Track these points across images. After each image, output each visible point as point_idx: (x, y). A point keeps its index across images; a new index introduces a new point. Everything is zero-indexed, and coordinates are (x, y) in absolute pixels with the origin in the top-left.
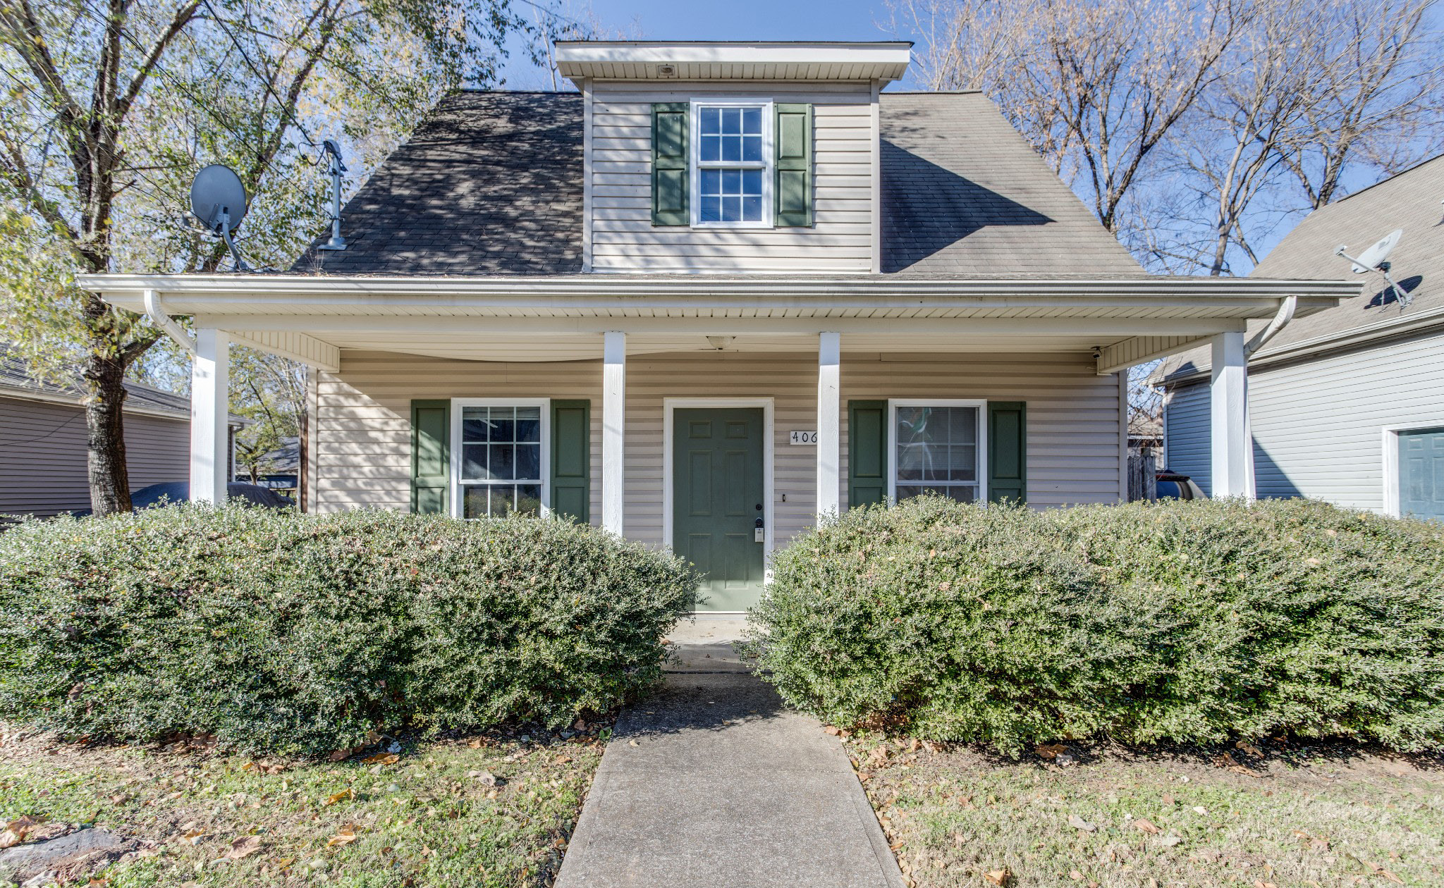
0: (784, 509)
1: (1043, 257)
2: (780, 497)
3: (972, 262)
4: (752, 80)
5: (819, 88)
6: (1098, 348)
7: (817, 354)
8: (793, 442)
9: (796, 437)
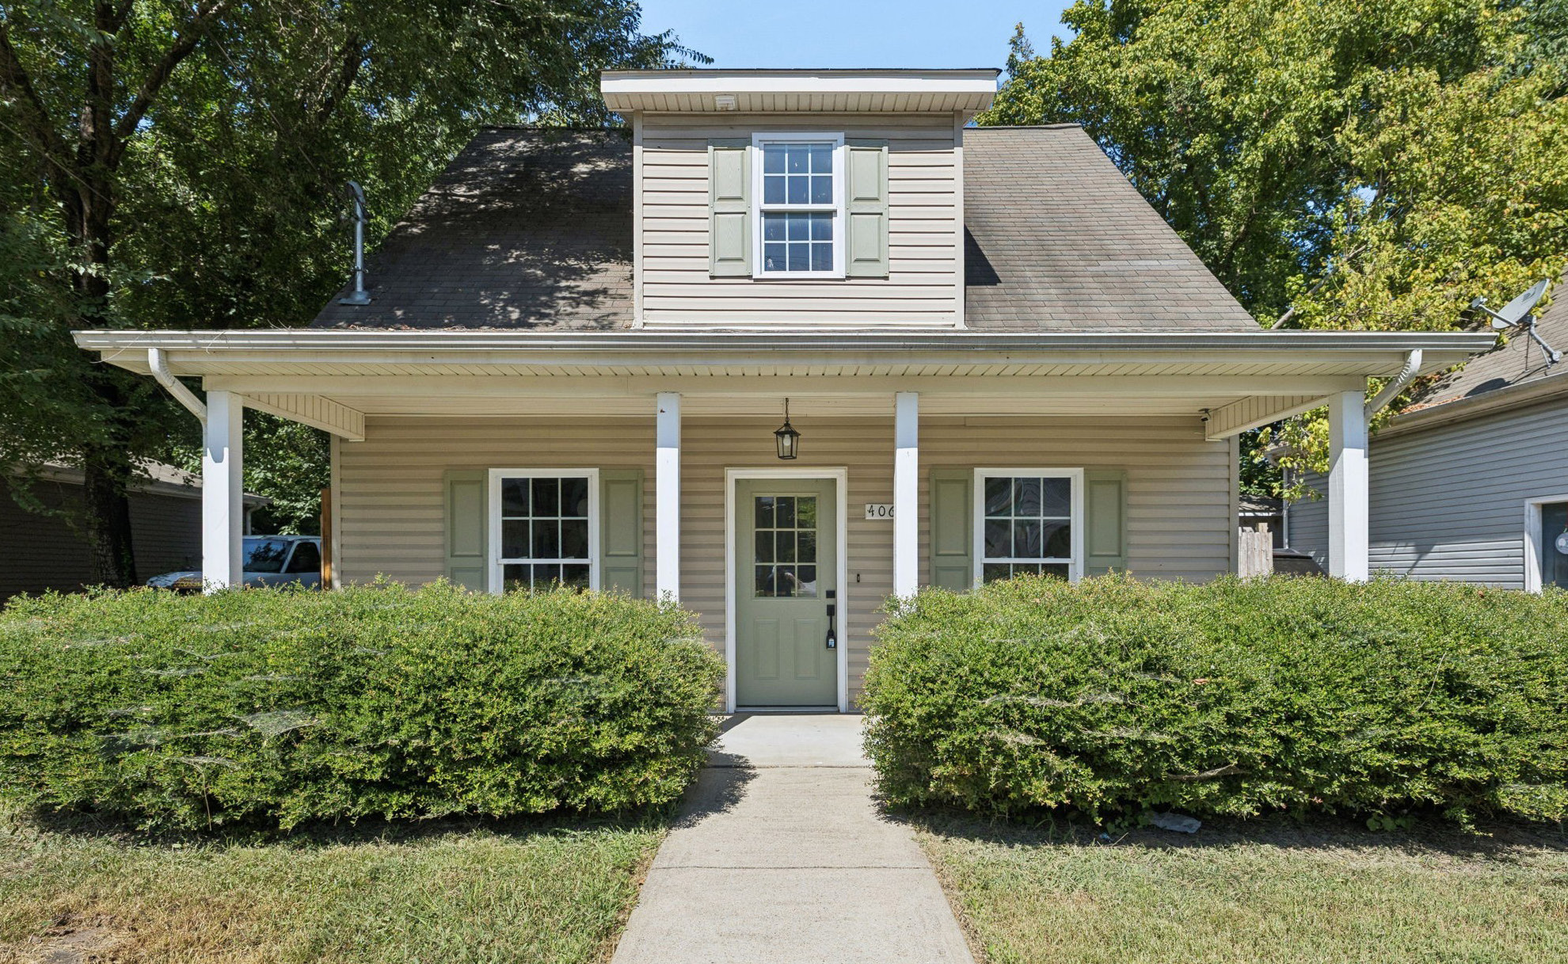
0: (858, 591)
1: (1147, 309)
2: (854, 577)
3: (1067, 316)
4: (821, 113)
5: (895, 121)
6: (1206, 411)
7: (893, 419)
8: (869, 517)
9: (872, 511)
